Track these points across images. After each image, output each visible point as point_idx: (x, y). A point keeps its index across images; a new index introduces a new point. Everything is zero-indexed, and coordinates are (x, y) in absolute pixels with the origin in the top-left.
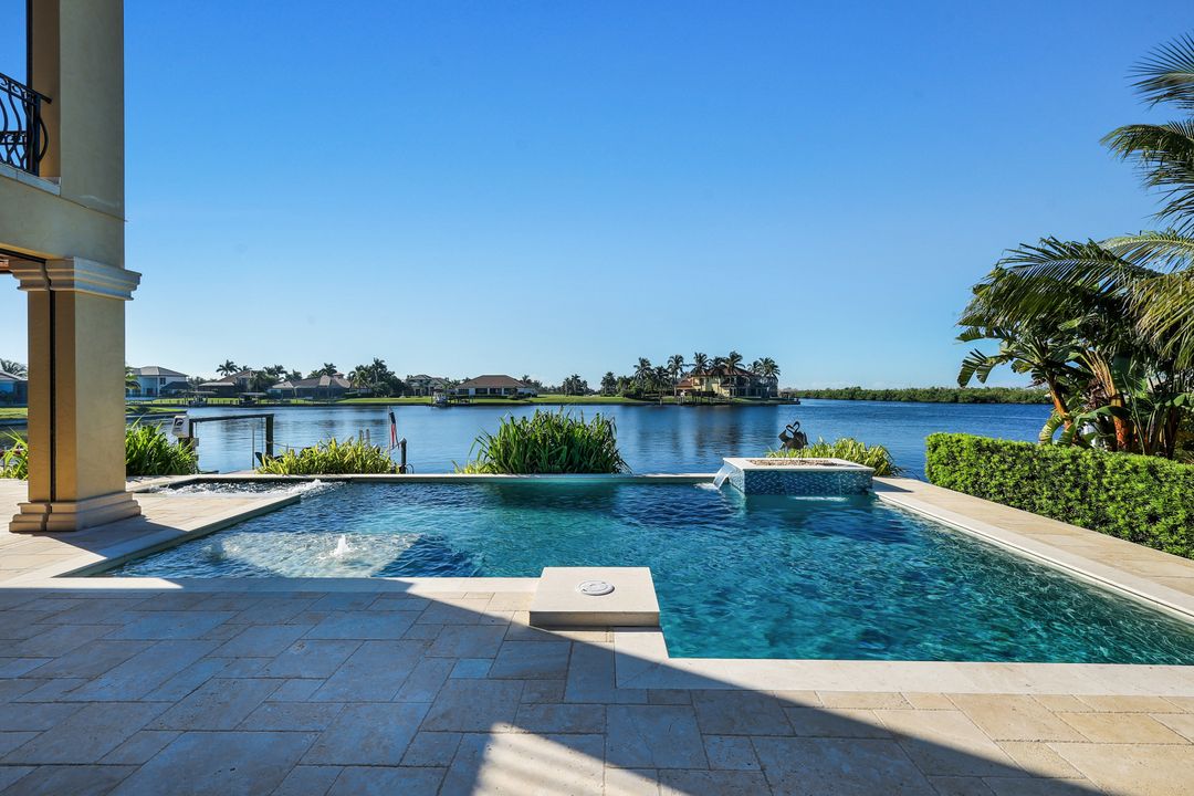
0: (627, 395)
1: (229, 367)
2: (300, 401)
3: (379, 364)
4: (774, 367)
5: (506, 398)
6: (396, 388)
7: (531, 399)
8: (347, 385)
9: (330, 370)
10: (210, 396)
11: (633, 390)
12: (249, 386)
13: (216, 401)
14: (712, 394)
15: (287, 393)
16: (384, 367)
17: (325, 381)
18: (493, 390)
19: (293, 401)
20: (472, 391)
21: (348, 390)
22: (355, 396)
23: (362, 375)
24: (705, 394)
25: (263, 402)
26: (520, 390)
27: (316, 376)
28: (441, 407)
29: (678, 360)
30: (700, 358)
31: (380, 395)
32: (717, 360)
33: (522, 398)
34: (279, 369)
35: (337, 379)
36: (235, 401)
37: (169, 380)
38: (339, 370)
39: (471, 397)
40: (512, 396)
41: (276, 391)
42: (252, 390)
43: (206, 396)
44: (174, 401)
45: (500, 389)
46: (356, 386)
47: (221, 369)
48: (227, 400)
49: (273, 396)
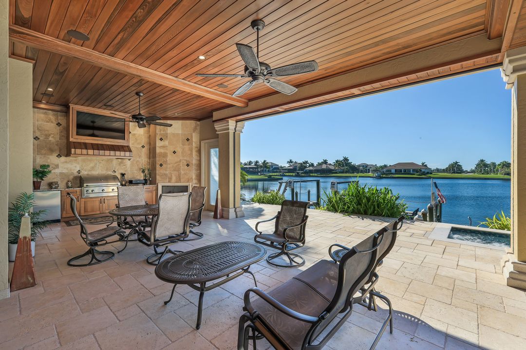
1: (291, 162)
2: (316, 175)
3: (346, 159)
5: (414, 174)
6: (354, 169)
7: (429, 175)
8: (332, 168)
9: (325, 162)
10: (287, 172)
12: (298, 169)
13: (288, 174)
15: (311, 171)
16: (348, 160)
17: (324, 166)
18: (405, 171)
19: (311, 175)
20: (393, 171)
21: (333, 170)
22: (336, 173)
23: (339, 164)
25: (303, 175)
26: (423, 170)
27: (320, 164)
28: (378, 178)
31: (346, 172)
33: (424, 174)
34: (306, 162)
35: (328, 166)
36: (294, 174)
37: (274, 167)
38: (329, 162)
39: (392, 174)
40: (418, 174)
41: (306, 170)
42: (299, 170)
43: (285, 172)
44: (276, 174)
45: (410, 170)
46: (337, 168)
47: (288, 162)
48: (291, 174)
49: (306, 172)
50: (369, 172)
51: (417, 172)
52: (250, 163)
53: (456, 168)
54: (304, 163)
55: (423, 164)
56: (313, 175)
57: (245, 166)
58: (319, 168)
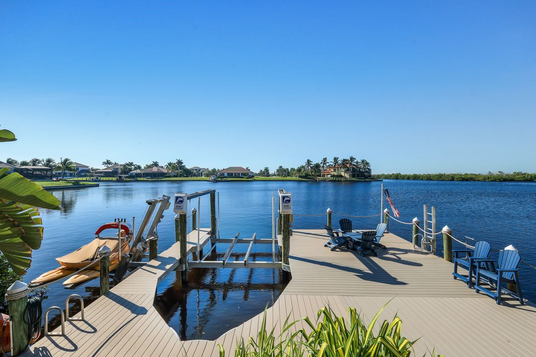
0: (300, 177)
1: (108, 162)
2: (145, 179)
3: (180, 162)
4: (367, 164)
5: (243, 178)
6: (188, 173)
8: (165, 171)
9: (156, 164)
10: (101, 176)
11: (304, 174)
12: (120, 171)
13: (104, 179)
14: (341, 176)
15: (138, 175)
16: (182, 163)
17: (155, 169)
18: (236, 174)
19: (139, 179)
20: (226, 175)
21: (166, 174)
22: (170, 177)
23: (172, 166)
24: (338, 176)
25: (127, 179)
26: (249, 174)
27: (149, 167)
28: (214, 182)
29: (325, 160)
30: (336, 159)
31: (181, 176)
32: (344, 160)
33: (250, 178)
34: (131, 164)
35: (160, 169)
36: (114, 179)
37: (80, 169)
38: (160, 164)
39: (226, 177)
40: (246, 177)
41: (132, 174)
42: (121, 173)
43: (99, 176)
44: (84, 179)
45: (239, 174)
46: (170, 172)
47: (104, 163)
48: (110, 179)
49: (132, 176)
50: (202, 176)
51: (245, 175)
52: (35, 162)
53: (266, 173)
54: (127, 165)
55: (247, 168)
56: (142, 179)
57: (24, 167)
58: (149, 171)
